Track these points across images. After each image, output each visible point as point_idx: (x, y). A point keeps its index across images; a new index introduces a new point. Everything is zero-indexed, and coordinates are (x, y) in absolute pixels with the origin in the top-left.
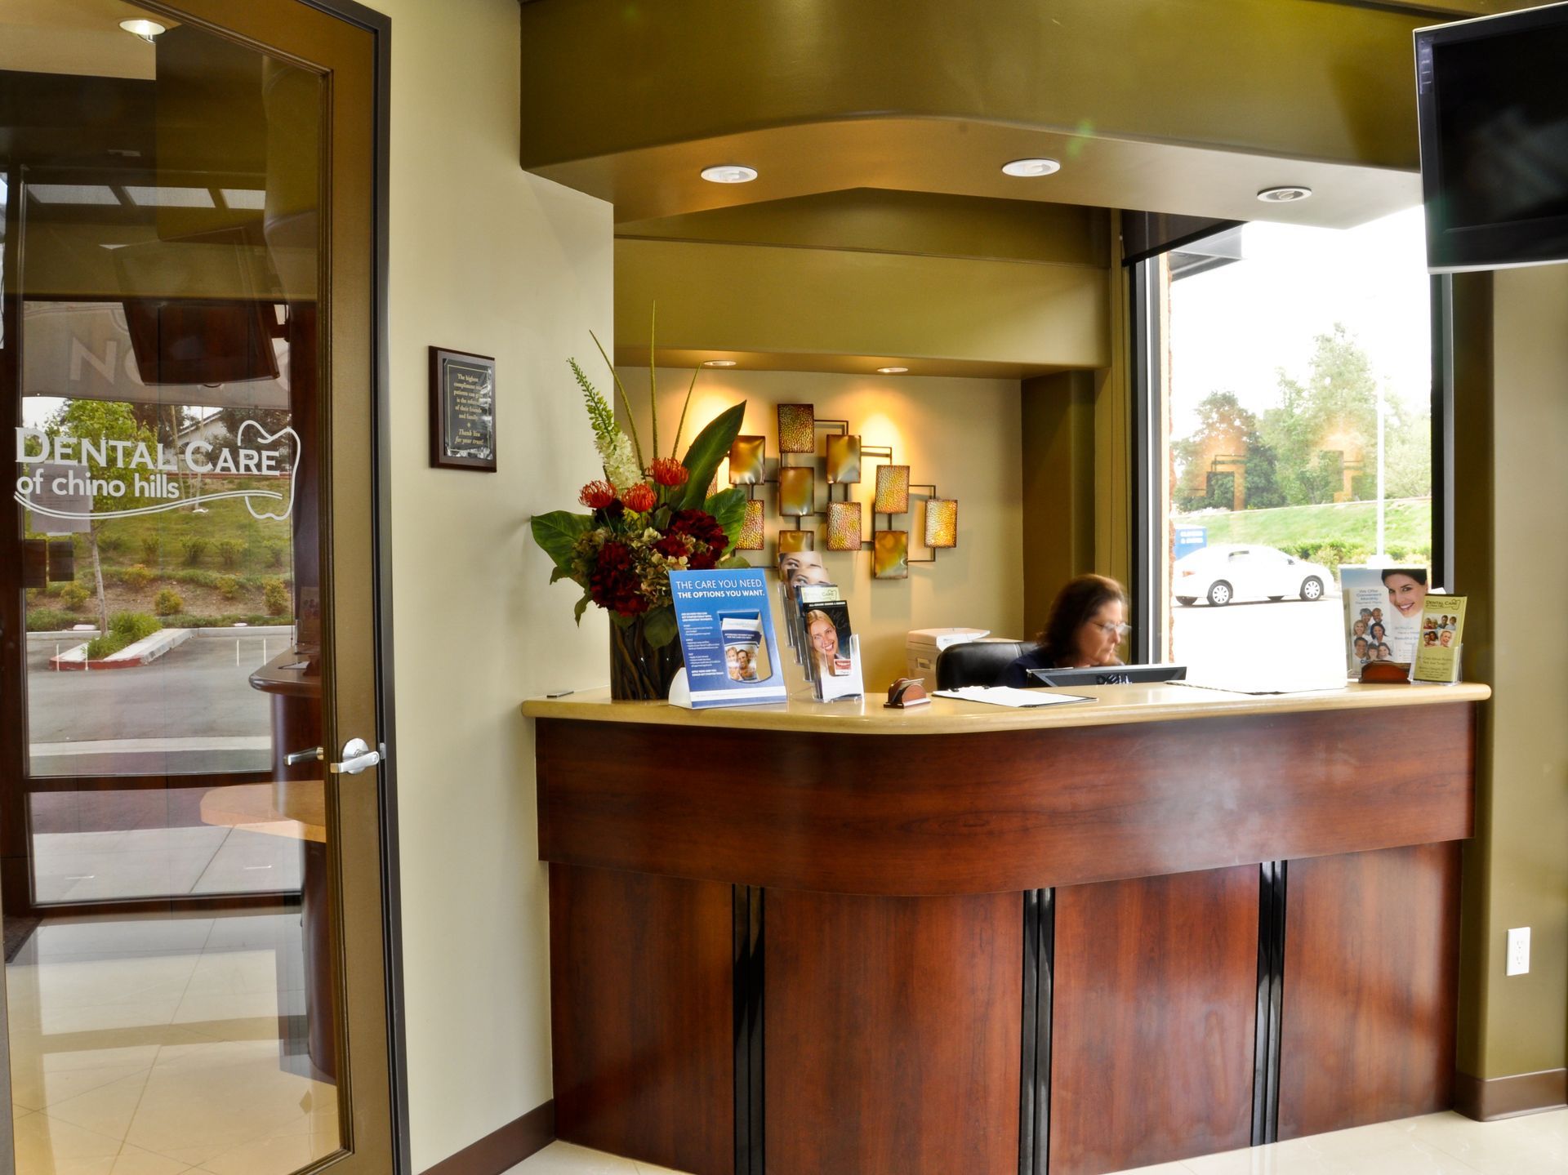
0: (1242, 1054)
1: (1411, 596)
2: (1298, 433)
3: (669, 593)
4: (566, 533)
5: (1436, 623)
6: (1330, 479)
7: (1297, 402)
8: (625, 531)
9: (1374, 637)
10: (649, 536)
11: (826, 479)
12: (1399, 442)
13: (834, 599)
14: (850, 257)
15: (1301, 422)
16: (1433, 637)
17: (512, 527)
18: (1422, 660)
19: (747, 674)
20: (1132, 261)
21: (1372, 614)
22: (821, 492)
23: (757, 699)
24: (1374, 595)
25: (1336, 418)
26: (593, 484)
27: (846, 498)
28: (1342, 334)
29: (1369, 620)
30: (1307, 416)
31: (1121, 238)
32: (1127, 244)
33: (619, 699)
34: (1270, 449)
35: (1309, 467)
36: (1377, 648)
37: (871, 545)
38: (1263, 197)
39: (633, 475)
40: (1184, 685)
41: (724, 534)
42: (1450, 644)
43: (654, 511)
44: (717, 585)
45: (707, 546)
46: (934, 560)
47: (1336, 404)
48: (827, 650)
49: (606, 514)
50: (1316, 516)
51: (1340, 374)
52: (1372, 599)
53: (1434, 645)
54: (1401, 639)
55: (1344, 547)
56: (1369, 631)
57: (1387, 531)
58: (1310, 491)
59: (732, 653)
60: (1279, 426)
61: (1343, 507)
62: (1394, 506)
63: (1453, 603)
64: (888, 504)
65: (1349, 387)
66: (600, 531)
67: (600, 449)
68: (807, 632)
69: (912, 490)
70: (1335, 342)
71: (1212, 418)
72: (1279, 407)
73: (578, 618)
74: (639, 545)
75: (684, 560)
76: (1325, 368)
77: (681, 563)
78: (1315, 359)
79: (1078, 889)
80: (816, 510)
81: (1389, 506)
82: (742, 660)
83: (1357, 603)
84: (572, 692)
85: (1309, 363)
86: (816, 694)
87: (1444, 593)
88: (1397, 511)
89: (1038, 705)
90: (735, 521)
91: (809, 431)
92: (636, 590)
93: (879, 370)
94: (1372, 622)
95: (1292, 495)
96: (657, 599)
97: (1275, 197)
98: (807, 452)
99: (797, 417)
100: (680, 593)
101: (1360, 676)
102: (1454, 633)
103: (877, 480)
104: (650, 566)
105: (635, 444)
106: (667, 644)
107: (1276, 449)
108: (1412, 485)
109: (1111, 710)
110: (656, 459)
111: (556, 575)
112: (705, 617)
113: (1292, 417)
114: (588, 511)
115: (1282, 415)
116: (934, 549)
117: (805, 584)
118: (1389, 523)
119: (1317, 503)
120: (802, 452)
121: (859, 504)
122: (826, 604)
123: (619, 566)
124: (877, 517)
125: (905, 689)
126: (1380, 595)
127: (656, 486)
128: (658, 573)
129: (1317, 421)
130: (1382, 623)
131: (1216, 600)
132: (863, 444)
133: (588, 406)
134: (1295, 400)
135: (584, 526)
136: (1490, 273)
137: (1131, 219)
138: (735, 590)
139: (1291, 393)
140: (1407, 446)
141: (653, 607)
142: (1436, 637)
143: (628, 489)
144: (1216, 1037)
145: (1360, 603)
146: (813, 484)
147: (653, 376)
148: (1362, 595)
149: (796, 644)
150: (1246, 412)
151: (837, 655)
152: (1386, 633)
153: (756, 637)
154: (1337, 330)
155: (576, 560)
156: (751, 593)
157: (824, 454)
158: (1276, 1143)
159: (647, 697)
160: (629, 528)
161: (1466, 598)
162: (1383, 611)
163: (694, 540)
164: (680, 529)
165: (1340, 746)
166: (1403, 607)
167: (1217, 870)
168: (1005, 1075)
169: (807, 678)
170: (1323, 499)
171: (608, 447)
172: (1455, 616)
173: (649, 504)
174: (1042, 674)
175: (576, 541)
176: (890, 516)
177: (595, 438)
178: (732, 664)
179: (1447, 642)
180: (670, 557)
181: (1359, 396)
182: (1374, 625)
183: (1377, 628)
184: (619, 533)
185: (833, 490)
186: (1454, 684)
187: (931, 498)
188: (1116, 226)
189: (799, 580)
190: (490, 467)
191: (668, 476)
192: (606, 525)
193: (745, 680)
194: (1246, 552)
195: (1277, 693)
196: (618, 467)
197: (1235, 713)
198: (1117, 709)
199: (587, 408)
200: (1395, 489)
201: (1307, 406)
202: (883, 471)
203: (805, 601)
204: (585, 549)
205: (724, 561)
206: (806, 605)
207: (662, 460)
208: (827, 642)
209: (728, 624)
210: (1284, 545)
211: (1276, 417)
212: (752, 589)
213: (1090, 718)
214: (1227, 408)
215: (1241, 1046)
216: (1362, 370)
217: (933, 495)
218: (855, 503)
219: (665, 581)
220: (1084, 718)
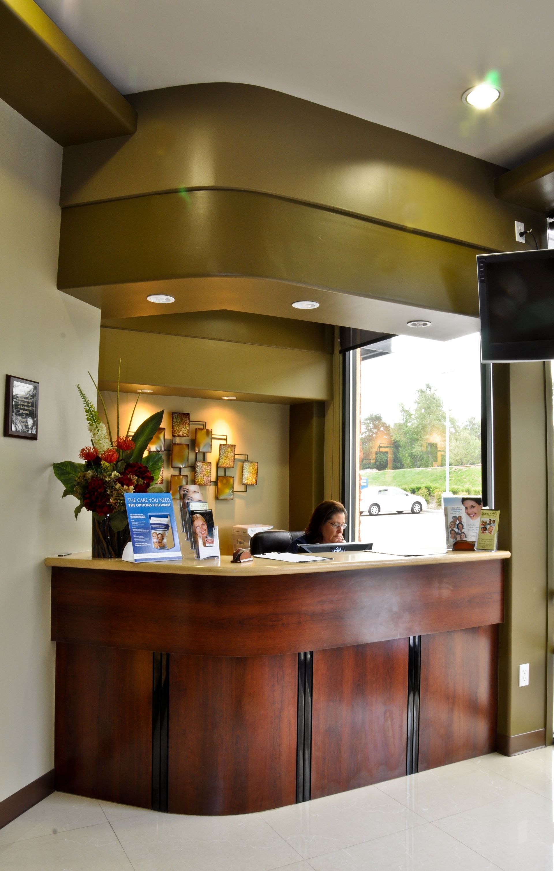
0: (401, 730)
1: (474, 510)
2: (410, 435)
3: (124, 504)
4: (71, 472)
5: (486, 523)
6: (424, 456)
7: (409, 420)
8: (102, 472)
9: (458, 529)
10: (115, 475)
11: (195, 450)
12: (455, 440)
13: (206, 509)
14: (211, 343)
15: (411, 430)
16: (485, 529)
17: (44, 468)
18: (480, 540)
19: (162, 545)
20: (344, 350)
21: (457, 518)
22: (192, 456)
23: (167, 558)
24: (459, 509)
25: (427, 428)
26: (86, 448)
27: (204, 460)
28: (430, 389)
29: (456, 521)
30: (414, 426)
31: (339, 340)
32: (342, 343)
33: (96, 557)
34: (396, 442)
35: (414, 450)
36: (460, 534)
37: (216, 483)
38: (409, 325)
39: (107, 444)
40: (373, 552)
41: (151, 475)
42: (492, 532)
43: (117, 463)
44: (148, 500)
45: (143, 481)
46: (246, 491)
47: (427, 421)
48: (202, 534)
49: (92, 463)
50: (419, 474)
51: (429, 408)
52: (457, 511)
53: (485, 533)
54: (471, 530)
55: (431, 488)
56: (456, 526)
57: (450, 481)
58: (415, 462)
59: (155, 534)
60: (401, 431)
61: (431, 469)
62: (453, 469)
63: (494, 514)
64: (224, 463)
65: (433, 414)
66: (89, 472)
67: (91, 431)
68: (192, 525)
69: (236, 457)
70: (426, 393)
71: (370, 427)
72: (401, 423)
73: (76, 516)
74: (109, 479)
75: (132, 487)
76: (422, 405)
77: (130, 489)
78: (418, 400)
79: (324, 651)
80: (189, 465)
81: (451, 469)
82: (160, 538)
83: (451, 513)
84: (71, 554)
85: (415, 402)
86: (196, 556)
87: (489, 509)
88: (455, 472)
89: (306, 562)
90: (157, 469)
91: (187, 426)
92: (108, 502)
93: (222, 398)
94: (458, 522)
95: (407, 464)
96: (118, 507)
97: (415, 325)
98: (186, 436)
99: (181, 419)
100: (129, 504)
101: (453, 548)
102: (494, 528)
103: (220, 451)
104: (115, 490)
105: (108, 429)
106: (122, 530)
107: (399, 442)
108: (461, 460)
109: (340, 564)
110: (118, 437)
111: (66, 494)
112: (142, 516)
113: (407, 427)
114: (83, 462)
115: (402, 426)
116: (246, 486)
117: (192, 501)
118: (451, 477)
119: (418, 468)
120: (183, 436)
121: (210, 463)
122: (202, 511)
123: (99, 490)
124: (219, 469)
125: (241, 553)
126: (461, 509)
127: (118, 450)
128: (119, 494)
129: (418, 429)
130: (462, 523)
131: (372, 513)
132: (213, 434)
133: (85, 409)
134: (408, 419)
135: (81, 469)
136: (508, 364)
137: (344, 331)
138: (157, 503)
139: (406, 416)
140: (458, 442)
141: (115, 511)
142: (486, 529)
143: (104, 451)
144: (389, 723)
145: (452, 513)
146: (188, 452)
147: (119, 395)
148: (453, 510)
149: (186, 531)
150: (386, 424)
151: (207, 536)
152: (464, 527)
153: (167, 527)
154: (427, 387)
155: (77, 486)
156: (165, 505)
157: (194, 438)
158: (418, 773)
159: (111, 557)
160: (104, 471)
161: (499, 511)
162: (462, 517)
163: (137, 478)
164: (130, 472)
165: (445, 580)
166: (471, 515)
167: (389, 641)
168: (289, 746)
169: (192, 548)
170: (421, 466)
171: (95, 430)
172: (495, 519)
173: (115, 459)
174: (305, 547)
175: (76, 477)
176: (225, 469)
177: (88, 425)
178: (155, 540)
179: (492, 531)
180: (125, 486)
181: (437, 418)
182: (458, 524)
183: (460, 525)
184: (99, 473)
185: (198, 456)
186: (495, 551)
187: (245, 460)
188: (337, 333)
189: (188, 499)
190: (34, 437)
191: (124, 446)
192: (92, 469)
193: (161, 548)
194: (386, 490)
195: (416, 556)
196: (99, 440)
197: (398, 565)
198: (343, 563)
199: (85, 410)
200: (453, 462)
201: (414, 422)
202: (222, 447)
203: (191, 509)
204: (81, 481)
205: (151, 489)
206: (192, 511)
207: (122, 437)
208: (202, 530)
209: (153, 520)
210: (404, 487)
211: (400, 426)
212: (166, 503)
213: (330, 568)
214: (377, 422)
215: (401, 726)
216: (438, 406)
217: (246, 459)
218: (208, 462)
219: (122, 498)
220: (328, 568)
